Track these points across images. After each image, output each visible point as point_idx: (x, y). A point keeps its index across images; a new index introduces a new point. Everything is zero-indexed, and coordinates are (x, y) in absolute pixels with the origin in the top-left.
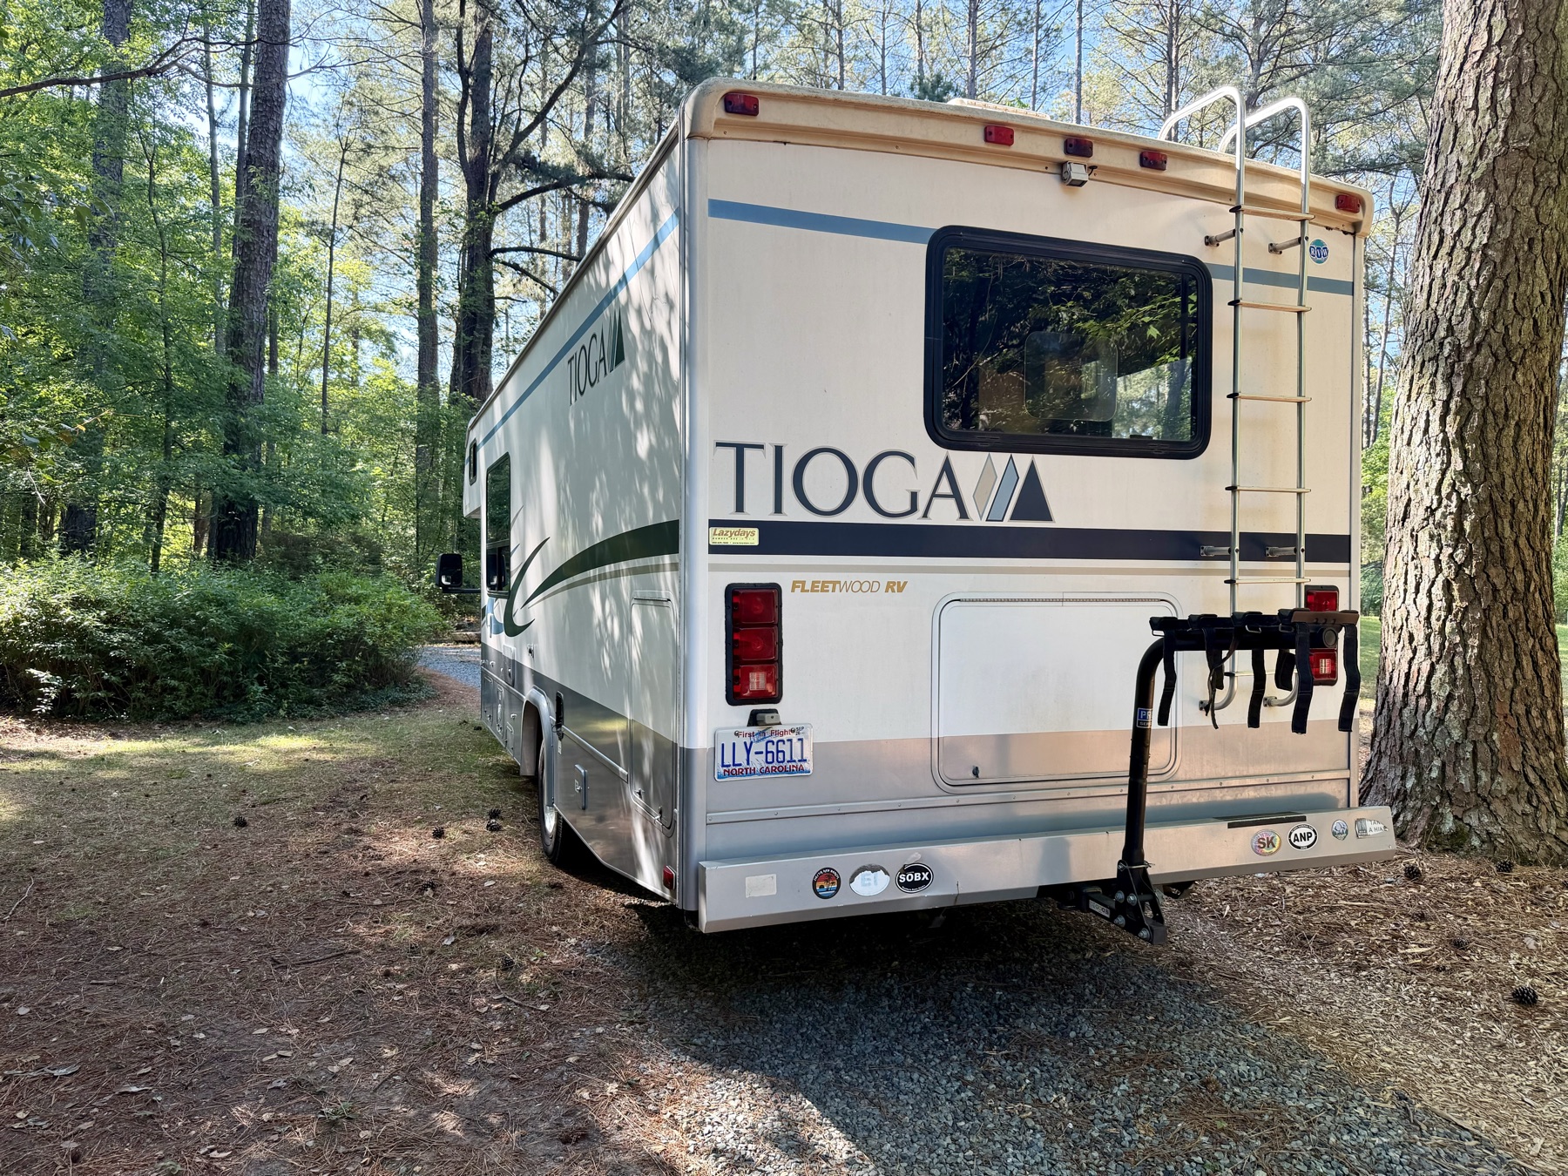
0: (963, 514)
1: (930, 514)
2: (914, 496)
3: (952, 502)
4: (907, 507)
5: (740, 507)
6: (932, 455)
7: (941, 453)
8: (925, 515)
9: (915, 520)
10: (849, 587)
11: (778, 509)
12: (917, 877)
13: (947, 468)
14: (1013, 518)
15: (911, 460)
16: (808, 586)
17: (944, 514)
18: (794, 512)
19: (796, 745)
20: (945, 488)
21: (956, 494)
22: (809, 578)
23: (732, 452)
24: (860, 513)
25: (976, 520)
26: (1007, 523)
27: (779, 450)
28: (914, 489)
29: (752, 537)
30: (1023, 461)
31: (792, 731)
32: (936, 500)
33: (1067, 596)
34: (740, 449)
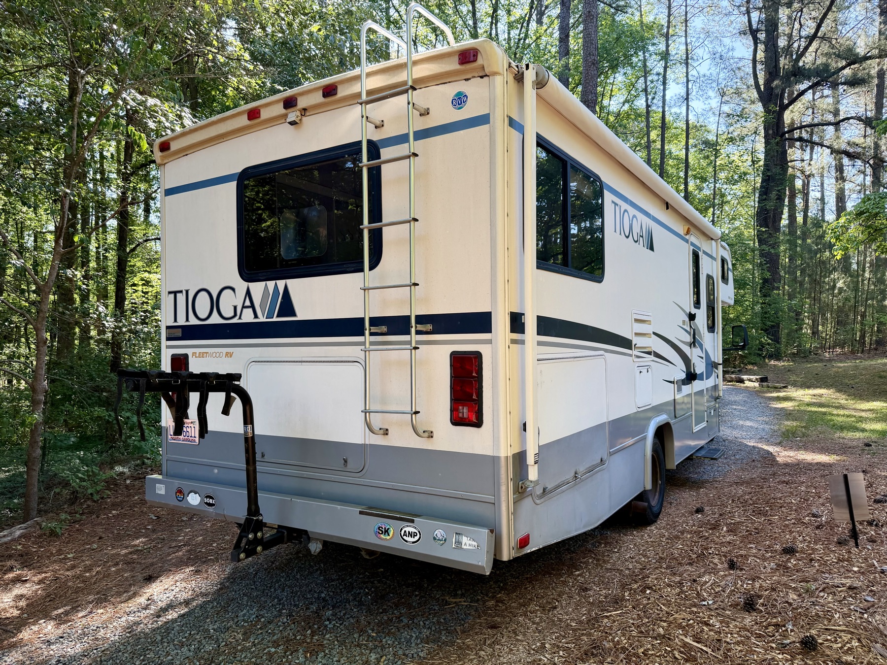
0: (256, 316)
1: (242, 317)
2: (235, 308)
3: (250, 310)
4: (232, 314)
5: (175, 320)
6: (241, 286)
7: (245, 284)
8: (240, 318)
9: (235, 320)
10: (211, 355)
11: (187, 320)
12: (211, 501)
13: (248, 293)
14: (278, 316)
15: (233, 289)
16: (197, 355)
17: (248, 317)
18: (193, 321)
19: (193, 429)
20: (248, 303)
21: (252, 306)
22: (198, 350)
23: (172, 296)
24: (215, 319)
25: (262, 319)
26: (275, 319)
27: (187, 292)
28: (235, 304)
29: (179, 333)
30: (281, 284)
31: (192, 423)
32: (244, 310)
33: (304, 359)
34: (175, 293)
